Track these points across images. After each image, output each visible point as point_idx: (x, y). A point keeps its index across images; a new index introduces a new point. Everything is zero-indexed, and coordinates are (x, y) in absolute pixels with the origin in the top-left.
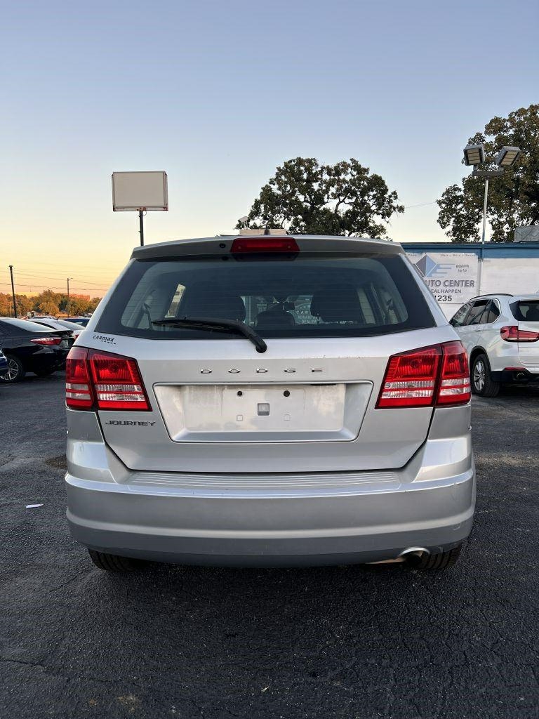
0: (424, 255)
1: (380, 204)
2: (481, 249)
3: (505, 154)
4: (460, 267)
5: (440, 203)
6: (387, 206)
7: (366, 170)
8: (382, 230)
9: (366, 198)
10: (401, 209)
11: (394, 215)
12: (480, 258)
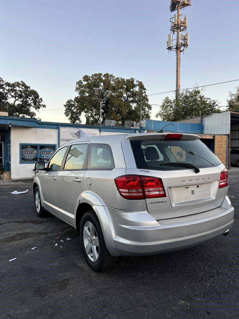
0: (79, 129)
1: (35, 103)
2: (100, 128)
3: (108, 93)
4: (93, 134)
5: (65, 106)
6: (38, 104)
7: (29, 87)
8: (34, 114)
9: (28, 99)
10: (44, 106)
11: (41, 108)
12: (100, 131)
